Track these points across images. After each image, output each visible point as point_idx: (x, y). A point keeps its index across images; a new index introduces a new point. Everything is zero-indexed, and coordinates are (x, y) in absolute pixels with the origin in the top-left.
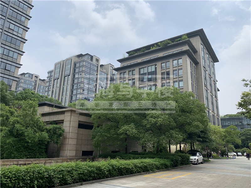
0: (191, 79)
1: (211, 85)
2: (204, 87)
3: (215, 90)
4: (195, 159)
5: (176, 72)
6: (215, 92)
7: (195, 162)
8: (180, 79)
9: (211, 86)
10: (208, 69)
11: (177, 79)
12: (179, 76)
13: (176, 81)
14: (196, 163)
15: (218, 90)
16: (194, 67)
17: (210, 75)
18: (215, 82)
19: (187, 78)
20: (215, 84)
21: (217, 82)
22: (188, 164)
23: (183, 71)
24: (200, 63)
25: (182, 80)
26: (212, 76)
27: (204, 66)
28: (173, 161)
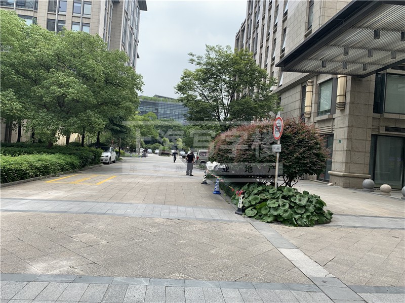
0: (103, 27)
1: (130, 45)
2: (121, 45)
3: (134, 56)
4: (107, 156)
5: (79, 5)
6: (134, 58)
7: (106, 160)
8: (85, 21)
9: (130, 48)
10: (130, 16)
11: (79, 20)
12: (84, 16)
13: (78, 23)
14: (108, 162)
15: (138, 57)
16: (111, 6)
17: (132, 29)
18: (136, 41)
19: (98, 23)
20: (136, 46)
21: (138, 43)
22: (98, 163)
23: (92, 8)
24: (121, 3)
25: (88, 25)
26: (135, 31)
27: (126, 10)
28: (82, 158)
